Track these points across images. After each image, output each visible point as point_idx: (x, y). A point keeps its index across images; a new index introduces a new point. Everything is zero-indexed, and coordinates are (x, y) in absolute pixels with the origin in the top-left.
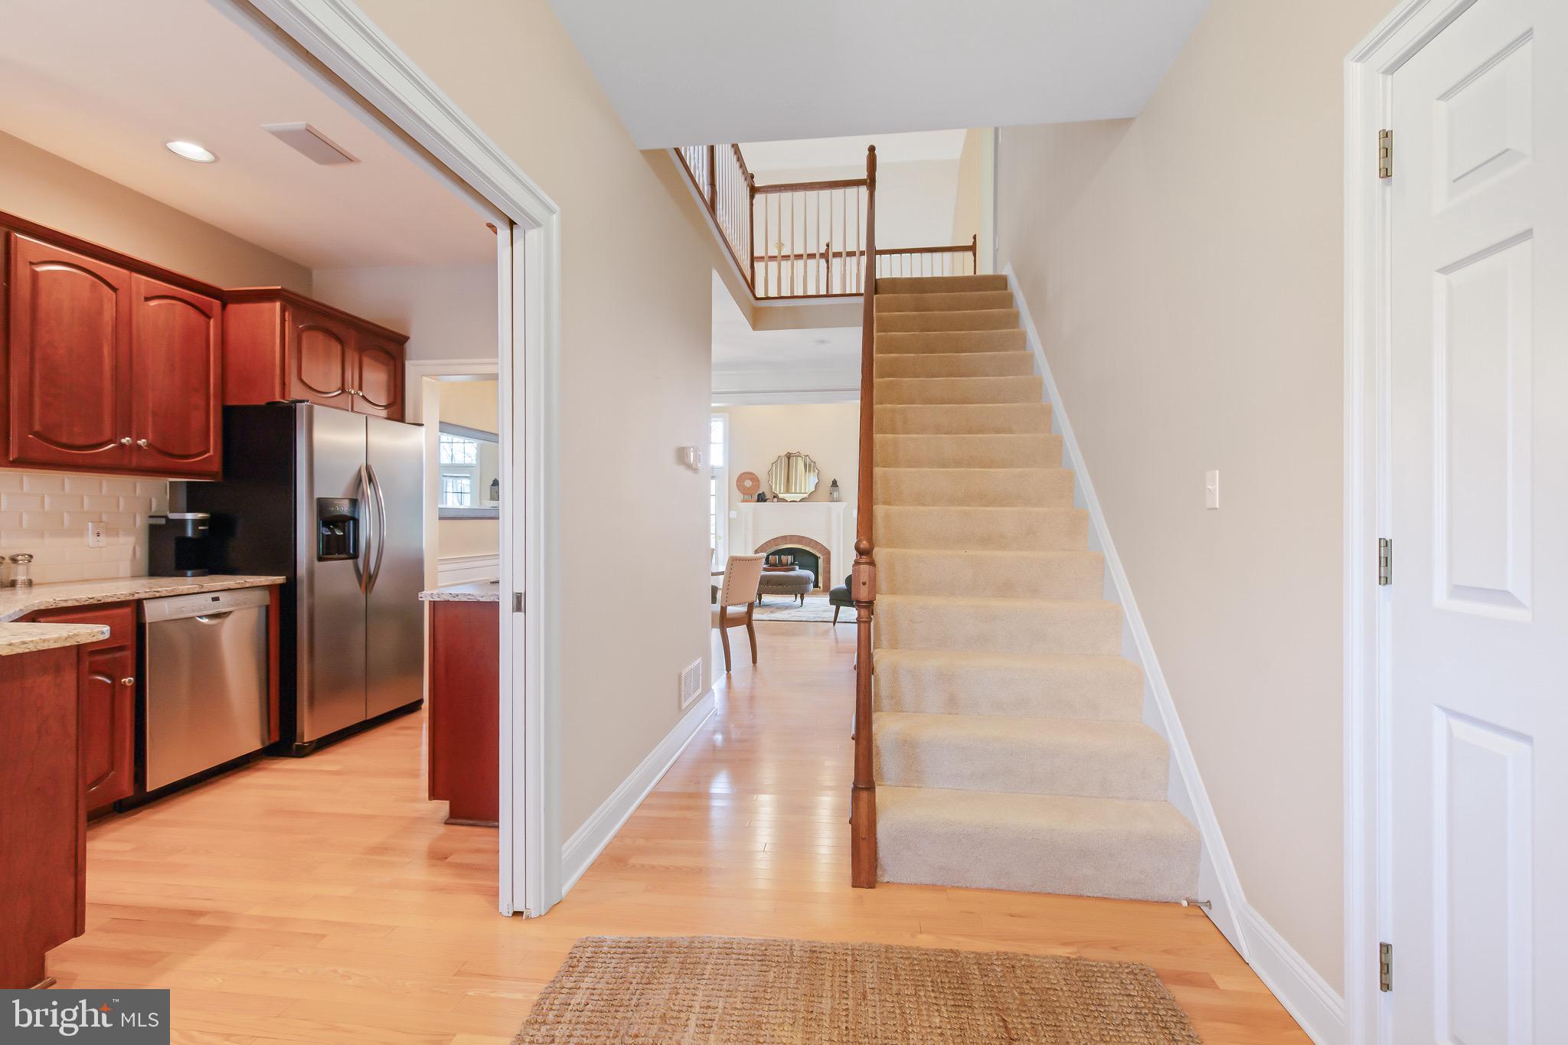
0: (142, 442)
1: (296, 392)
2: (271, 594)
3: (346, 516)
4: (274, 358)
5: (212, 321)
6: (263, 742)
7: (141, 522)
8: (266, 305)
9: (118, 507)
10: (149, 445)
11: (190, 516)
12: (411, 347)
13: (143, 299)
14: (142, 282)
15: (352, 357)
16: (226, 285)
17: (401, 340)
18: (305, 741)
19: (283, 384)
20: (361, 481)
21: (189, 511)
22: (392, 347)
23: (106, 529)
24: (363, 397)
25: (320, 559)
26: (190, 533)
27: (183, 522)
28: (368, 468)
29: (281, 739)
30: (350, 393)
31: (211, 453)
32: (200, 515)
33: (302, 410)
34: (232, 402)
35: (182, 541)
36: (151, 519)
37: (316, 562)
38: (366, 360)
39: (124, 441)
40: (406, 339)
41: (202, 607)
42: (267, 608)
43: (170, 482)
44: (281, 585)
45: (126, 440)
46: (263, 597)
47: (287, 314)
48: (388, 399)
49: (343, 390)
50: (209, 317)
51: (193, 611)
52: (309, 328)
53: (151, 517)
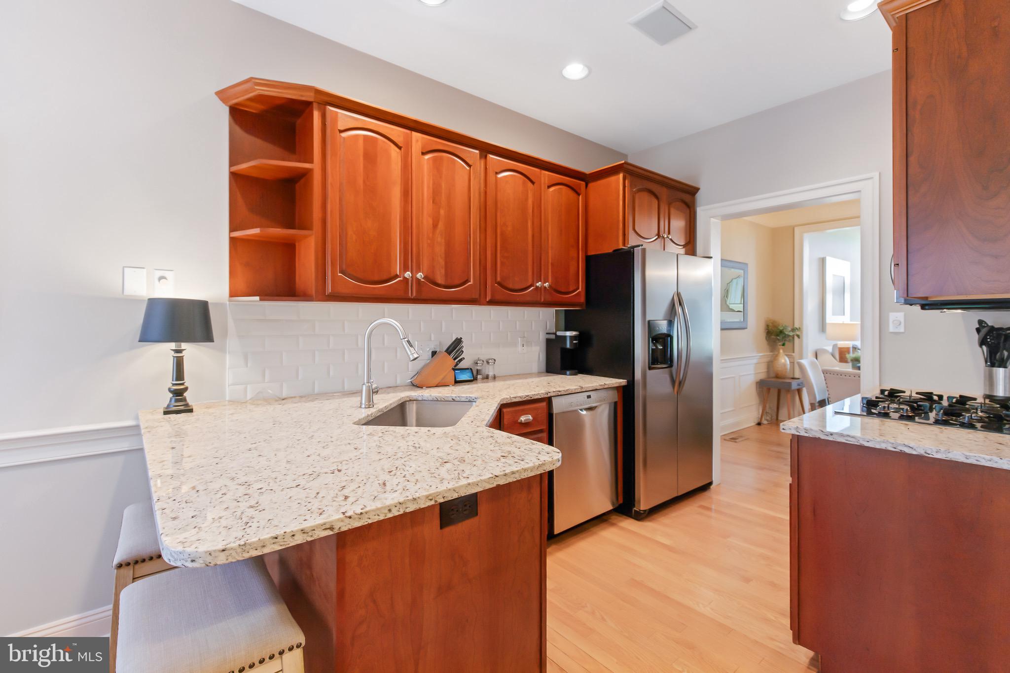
0: (546, 285)
1: (633, 240)
2: (618, 392)
3: (664, 334)
4: (619, 217)
5: (581, 196)
6: (613, 504)
7: (542, 338)
8: (613, 179)
9: (532, 328)
10: (550, 286)
11: (568, 334)
12: (700, 196)
13: (547, 187)
14: (546, 176)
15: (664, 208)
16: (587, 169)
17: (692, 191)
18: (641, 509)
19: (624, 235)
20: (674, 305)
21: (567, 329)
22: (686, 197)
23: (527, 343)
24: (671, 240)
25: (650, 368)
26: (568, 346)
27: (565, 337)
28: (679, 295)
29: (623, 502)
30: (663, 237)
31: (580, 290)
32: (574, 333)
33: (638, 253)
34: (591, 253)
35: (564, 350)
36: (547, 335)
37: (648, 371)
38: (673, 211)
39: (537, 284)
40: (697, 190)
41: (582, 403)
42: (616, 403)
43: (556, 310)
44: (624, 387)
45: (539, 284)
46: (614, 396)
47: (627, 181)
48: (686, 240)
49: (658, 235)
50: (578, 194)
51: (578, 405)
52: (640, 191)
53: (547, 333)
